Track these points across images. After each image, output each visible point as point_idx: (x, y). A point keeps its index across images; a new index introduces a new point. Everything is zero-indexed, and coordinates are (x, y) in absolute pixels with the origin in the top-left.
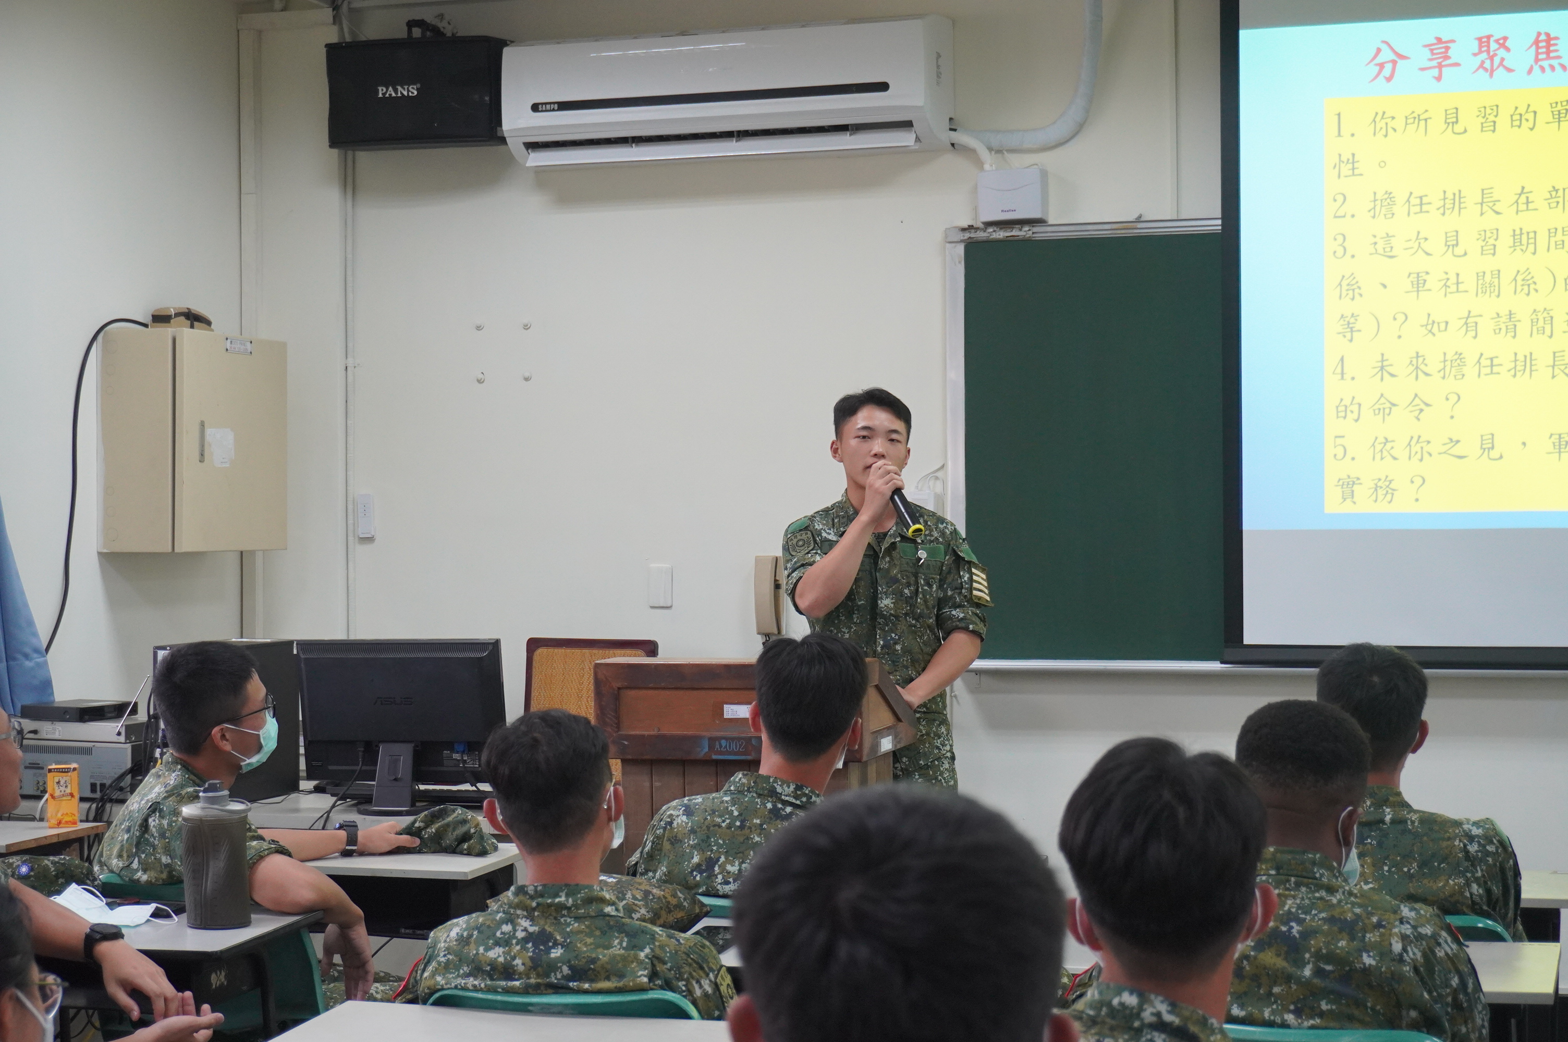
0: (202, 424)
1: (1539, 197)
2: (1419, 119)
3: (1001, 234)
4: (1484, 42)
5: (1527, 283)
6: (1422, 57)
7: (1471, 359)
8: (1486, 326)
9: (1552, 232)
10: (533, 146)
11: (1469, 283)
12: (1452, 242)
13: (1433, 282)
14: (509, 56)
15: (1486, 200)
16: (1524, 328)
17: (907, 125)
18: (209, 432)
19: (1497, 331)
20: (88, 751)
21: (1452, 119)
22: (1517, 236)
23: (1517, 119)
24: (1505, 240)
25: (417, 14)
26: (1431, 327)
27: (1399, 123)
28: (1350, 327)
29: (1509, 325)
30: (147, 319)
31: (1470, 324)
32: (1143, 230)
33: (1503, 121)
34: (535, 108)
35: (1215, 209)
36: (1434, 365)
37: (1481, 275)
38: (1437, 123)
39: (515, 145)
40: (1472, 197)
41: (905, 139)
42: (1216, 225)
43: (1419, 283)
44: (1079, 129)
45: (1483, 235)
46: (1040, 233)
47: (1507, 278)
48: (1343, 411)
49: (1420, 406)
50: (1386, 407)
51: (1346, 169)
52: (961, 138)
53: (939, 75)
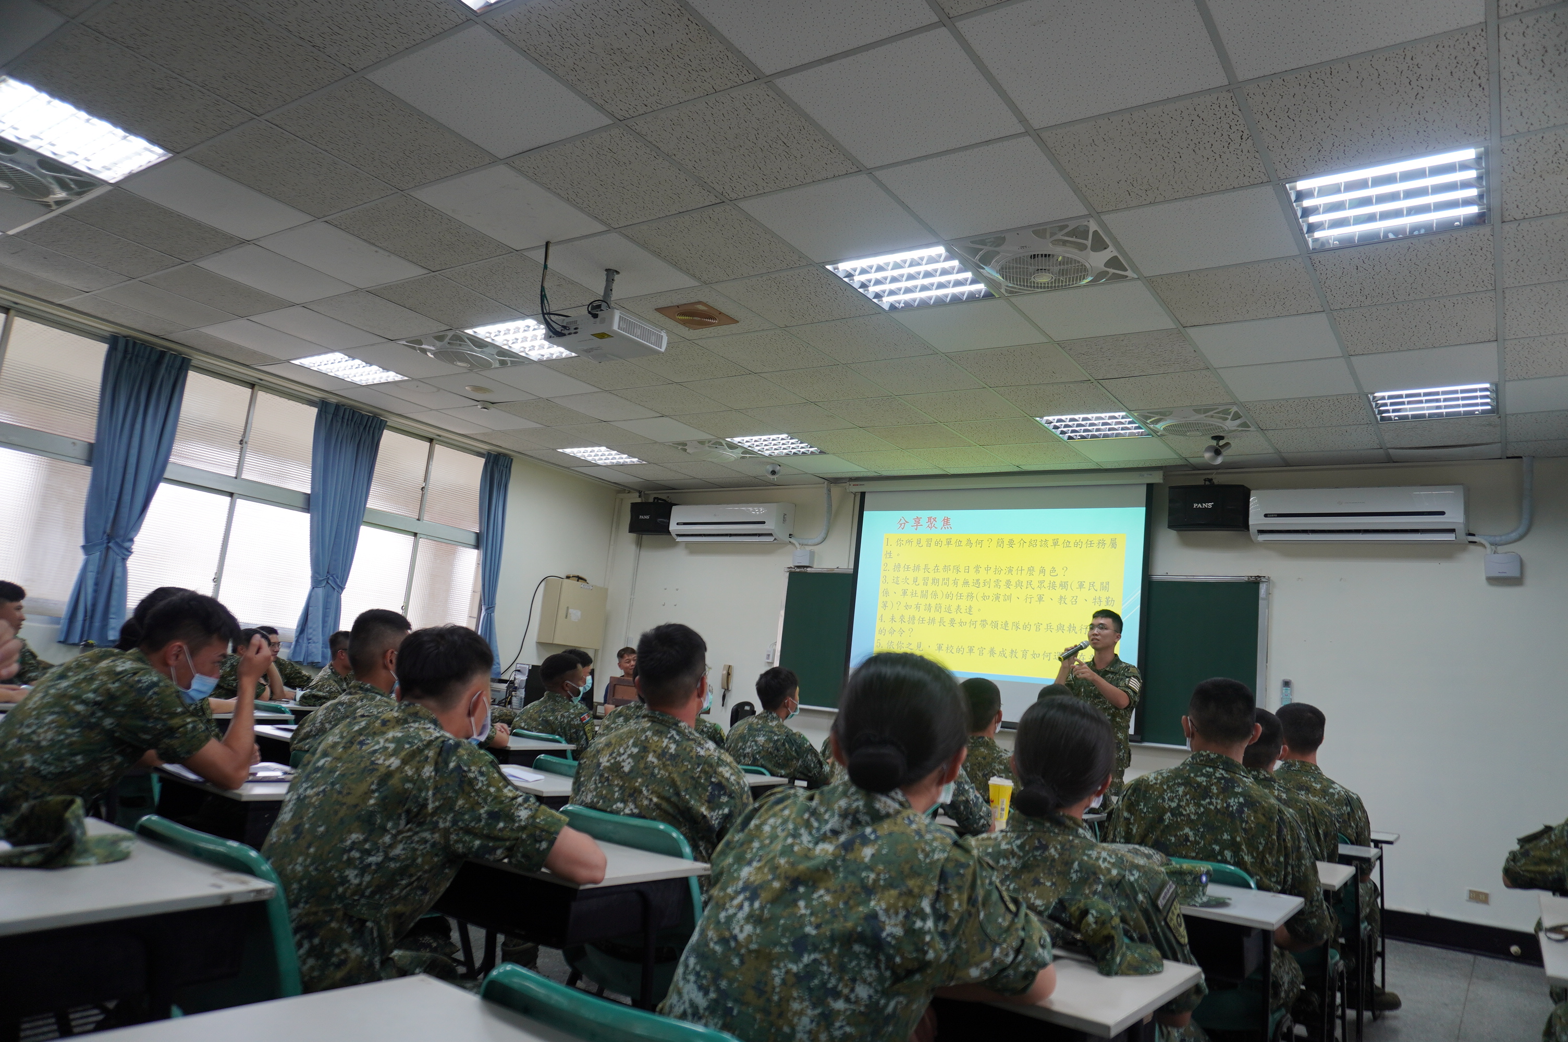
0: (568, 608)
1: (941, 568)
2: (910, 542)
3: (798, 570)
4: (930, 518)
5: (935, 595)
6: (912, 522)
7: (917, 618)
8: (922, 608)
9: (944, 579)
10: (678, 535)
11: (919, 594)
12: (915, 580)
13: (909, 593)
14: (675, 509)
15: (926, 568)
16: (933, 609)
17: (771, 535)
18: (570, 610)
19: (925, 610)
20: (499, 691)
21: (919, 542)
22: (933, 580)
23: (937, 544)
24: (930, 581)
25: (660, 496)
26: (907, 607)
27: (904, 542)
28: (885, 606)
29: (929, 607)
30: (563, 576)
31: (918, 607)
32: (837, 571)
33: (933, 544)
34: (678, 524)
35: (852, 566)
36: (906, 619)
37: (922, 592)
38: (915, 543)
39: (673, 534)
40: (922, 567)
41: (771, 539)
42: (851, 571)
43: (905, 593)
44: (824, 539)
45: (924, 579)
46: (809, 570)
47: (929, 593)
48: (880, 632)
49: (902, 632)
50: (892, 632)
51: (888, 556)
52: (792, 540)
53: (784, 520)
